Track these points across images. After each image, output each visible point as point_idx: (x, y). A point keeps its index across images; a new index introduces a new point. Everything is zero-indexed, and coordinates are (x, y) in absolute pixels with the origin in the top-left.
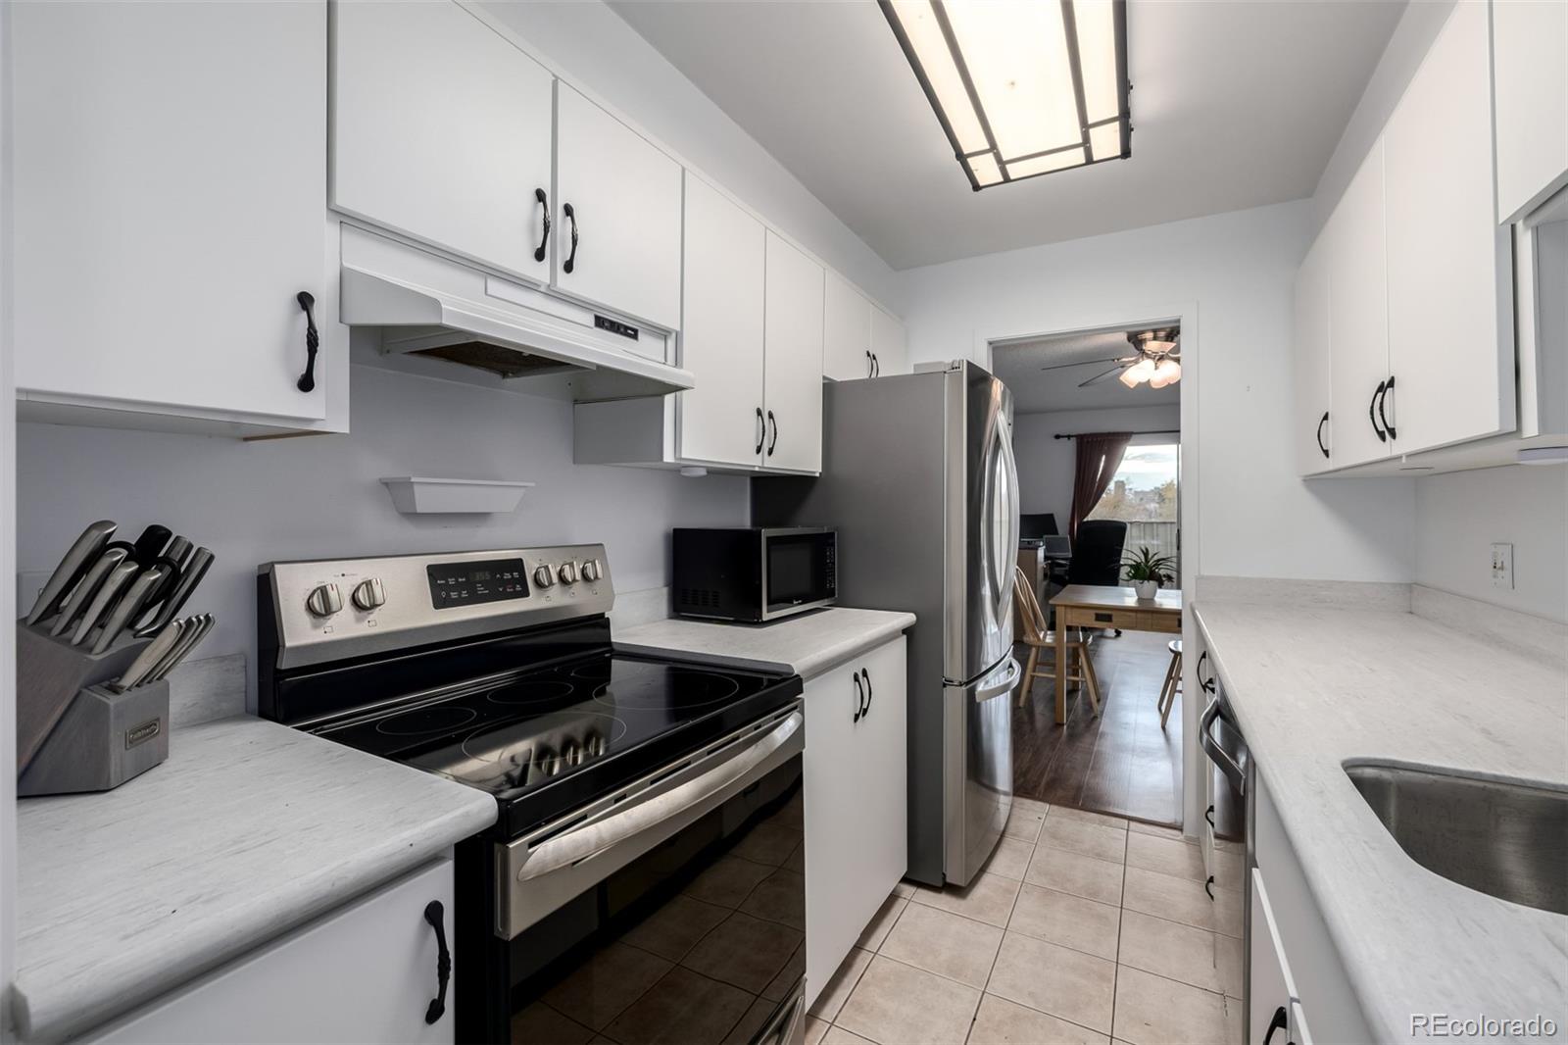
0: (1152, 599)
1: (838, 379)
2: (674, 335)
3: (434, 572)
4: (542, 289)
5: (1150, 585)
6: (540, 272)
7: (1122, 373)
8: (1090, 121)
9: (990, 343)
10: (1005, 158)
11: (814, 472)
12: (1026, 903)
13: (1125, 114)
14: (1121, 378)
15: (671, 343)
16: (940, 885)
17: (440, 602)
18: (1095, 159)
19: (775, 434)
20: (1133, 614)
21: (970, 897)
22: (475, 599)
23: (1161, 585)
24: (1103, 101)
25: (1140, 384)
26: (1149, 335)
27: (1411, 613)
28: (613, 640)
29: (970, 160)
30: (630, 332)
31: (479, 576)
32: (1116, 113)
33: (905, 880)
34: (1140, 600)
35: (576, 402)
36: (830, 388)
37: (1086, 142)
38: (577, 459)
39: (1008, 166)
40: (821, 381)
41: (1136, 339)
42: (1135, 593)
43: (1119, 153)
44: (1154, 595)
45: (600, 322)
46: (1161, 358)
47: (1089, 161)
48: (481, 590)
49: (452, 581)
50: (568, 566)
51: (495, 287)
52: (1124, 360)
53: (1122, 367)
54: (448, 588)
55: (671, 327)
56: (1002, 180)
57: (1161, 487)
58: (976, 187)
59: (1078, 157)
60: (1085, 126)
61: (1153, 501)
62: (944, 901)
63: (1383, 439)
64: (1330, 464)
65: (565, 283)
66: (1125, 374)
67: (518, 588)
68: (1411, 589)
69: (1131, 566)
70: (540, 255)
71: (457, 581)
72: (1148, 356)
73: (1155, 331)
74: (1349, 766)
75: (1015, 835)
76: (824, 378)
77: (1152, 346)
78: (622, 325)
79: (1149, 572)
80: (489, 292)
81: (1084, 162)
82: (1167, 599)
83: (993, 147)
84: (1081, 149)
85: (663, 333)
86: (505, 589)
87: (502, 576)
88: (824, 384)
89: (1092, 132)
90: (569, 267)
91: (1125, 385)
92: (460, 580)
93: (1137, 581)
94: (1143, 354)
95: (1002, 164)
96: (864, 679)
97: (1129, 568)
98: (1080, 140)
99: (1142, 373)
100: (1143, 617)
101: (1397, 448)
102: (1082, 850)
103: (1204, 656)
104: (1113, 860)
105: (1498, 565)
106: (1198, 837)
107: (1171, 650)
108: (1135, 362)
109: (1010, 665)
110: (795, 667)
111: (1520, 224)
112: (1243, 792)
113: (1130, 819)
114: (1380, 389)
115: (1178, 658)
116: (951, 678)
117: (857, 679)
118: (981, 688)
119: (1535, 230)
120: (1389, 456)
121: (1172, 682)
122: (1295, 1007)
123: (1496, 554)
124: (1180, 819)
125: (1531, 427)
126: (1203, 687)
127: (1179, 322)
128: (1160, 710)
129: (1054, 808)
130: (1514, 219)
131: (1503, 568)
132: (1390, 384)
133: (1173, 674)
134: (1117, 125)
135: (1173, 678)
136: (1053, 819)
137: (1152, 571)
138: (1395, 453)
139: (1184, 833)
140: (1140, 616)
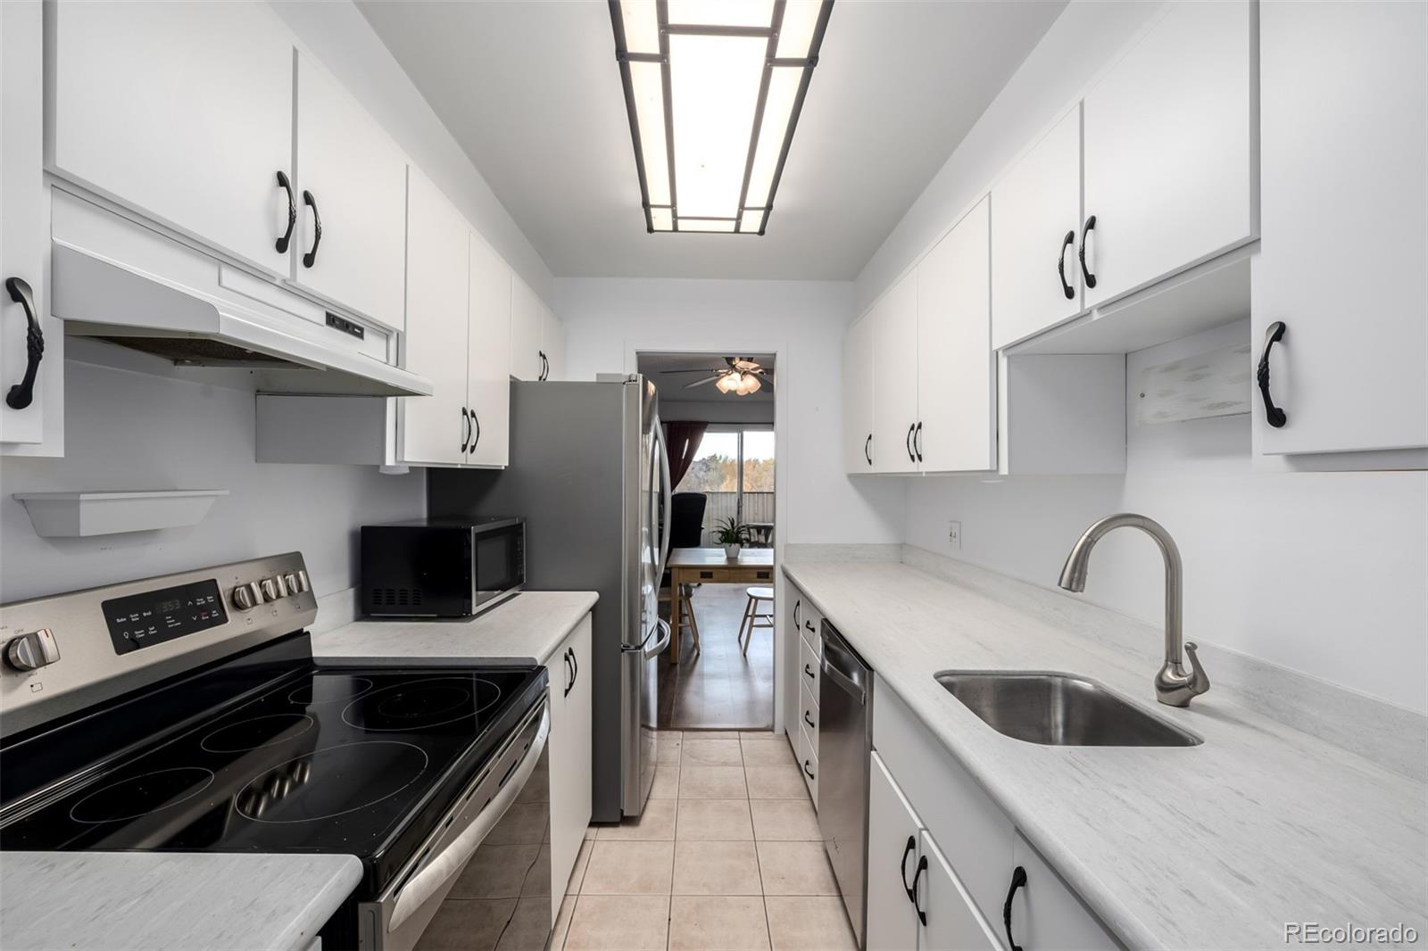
0: (736, 558)
1: (523, 379)
2: (395, 334)
3: (112, 609)
4: (277, 282)
5: (735, 546)
6: (281, 265)
7: (716, 381)
8: (746, 206)
9: (637, 353)
10: (679, 215)
11: (501, 466)
12: (685, 815)
13: (769, 207)
14: (717, 385)
15: (393, 343)
16: (618, 819)
17: (122, 646)
18: (741, 230)
19: (478, 433)
20: (727, 571)
21: (642, 822)
22: (166, 635)
23: (742, 546)
24: (758, 196)
25: (730, 391)
27: (902, 562)
28: (315, 654)
29: (652, 210)
30: (356, 330)
31: (167, 606)
32: (764, 205)
33: (592, 824)
34: (729, 559)
35: (258, 392)
36: (515, 385)
37: (739, 219)
38: (259, 458)
39: (679, 221)
40: (509, 380)
41: (729, 360)
42: (724, 553)
43: (757, 230)
44: (738, 553)
45: (332, 320)
46: (745, 374)
47: (737, 231)
48: (171, 623)
49: (135, 618)
50: (270, 581)
51: (230, 277)
52: (720, 371)
53: (718, 376)
54: (131, 626)
55: (393, 325)
56: (671, 229)
57: (707, 458)
58: (650, 230)
59: (731, 226)
60: (742, 207)
61: (701, 469)
62: (623, 832)
63: (913, 460)
64: (872, 469)
65: (305, 277)
66: (719, 382)
67: (215, 614)
68: (902, 546)
69: (719, 532)
70: (282, 245)
71: (141, 616)
72: (737, 371)
74: (938, 676)
75: (662, 763)
76: (511, 377)
77: (740, 364)
78: (351, 323)
79: (732, 537)
80: (224, 283)
81: (733, 230)
82: (751, 557)
83: (673, 206)
84: (734, 222)
85: (385, 333)
86: (199, 618)
87: (195, 602)
88: (511, 382)
89: (746, 213)
90: (309, 260)
91: (719, 390)
92: (145, 614)
93: (727, 545)
94: (733, 367)
95: (675, 217)
96: (571, 657)
97: (720, 535)
98: (735, 216)
99: (731, 383)
100: (734, 573)
101: (923, 467)
102: (713, 762)
103: (798, 604)
104: (735, 764)
105: (953, 535)
106: (786, 733)
107: (749, 595)
108: (727, 373)
109: (659, 625)
110: (537, 659)
111: (1000, 353)
112: (863, 703)
113: (740, 730)
114: (912, 428)
115: (753, 600)
116: (628, 644)
117: (567, 658)
118: (647, 648)
119: (1009, 357)
120: (916, 471)
121: (749, 619)
122: (924, 833)
123: (951, 528)
124: (771, 722)
125: (1004, 470)
126: (798, 627)
127: (775, 354)
128: (739, 641)
129: (686, 733)
130: (999, 349)
131: (955, 537)
132: (920, 427)
133: (750, 613)
134: (762, 213)
135: (749, 616)
136: (688, 742)
137: (737, 537)
138: (920, 471)
139: (776, 733)
140: (732, 571)
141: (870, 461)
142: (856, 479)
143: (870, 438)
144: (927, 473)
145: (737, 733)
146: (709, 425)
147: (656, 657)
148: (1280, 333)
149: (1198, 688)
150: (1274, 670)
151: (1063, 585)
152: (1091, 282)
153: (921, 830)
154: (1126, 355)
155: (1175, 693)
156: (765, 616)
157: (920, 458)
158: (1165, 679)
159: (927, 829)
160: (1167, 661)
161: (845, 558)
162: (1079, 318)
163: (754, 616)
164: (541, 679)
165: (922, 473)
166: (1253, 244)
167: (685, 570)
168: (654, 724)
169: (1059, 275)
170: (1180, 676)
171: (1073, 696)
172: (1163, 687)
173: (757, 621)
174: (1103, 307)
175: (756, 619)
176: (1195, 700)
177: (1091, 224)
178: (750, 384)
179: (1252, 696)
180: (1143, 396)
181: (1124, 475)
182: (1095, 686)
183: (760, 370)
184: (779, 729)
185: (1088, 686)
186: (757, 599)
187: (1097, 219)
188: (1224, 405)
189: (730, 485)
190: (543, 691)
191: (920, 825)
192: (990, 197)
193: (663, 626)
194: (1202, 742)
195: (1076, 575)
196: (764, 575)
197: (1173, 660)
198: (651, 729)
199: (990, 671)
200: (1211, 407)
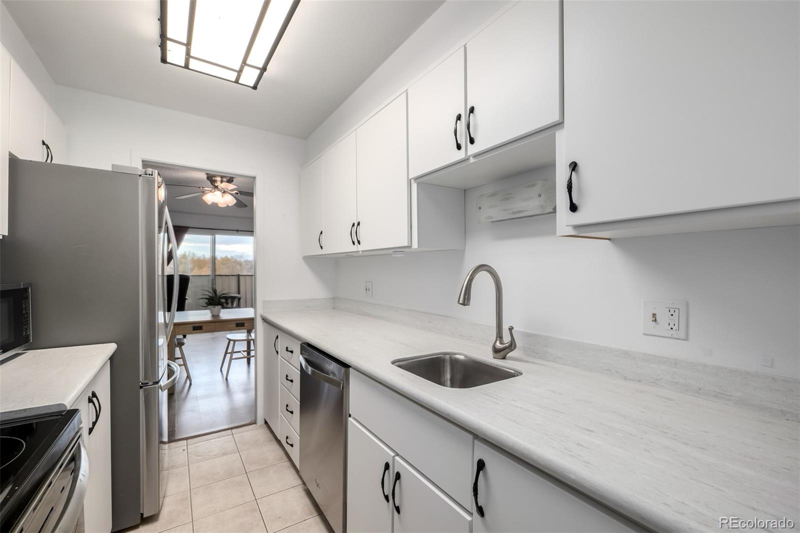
5: (218, 308)
7: (203, 196)
8: (248, 63)
9: (143, 161)
10: (192, 54)
12: (198, 500)
13: (264, 69)
14: (203, 198)
16: (141, 521)
18: (240, 82)
20: (213, 324)
21: (160, 518)
23: (223, 307)
24: (258, 58)
25: (213, 203)
26: (219, 179)
27: (334, 308)
29: (168, 43)
32: (261, 66)
34: (213, 316)
37: (240, 72)
39: (191, 60)
40: (8, 156)
41: (211, 178)
42: (209, 313)
43: (252, 85)
44: (220, 313)
46: (224, 192)
47: (237, 82)
52: (206, 189)
53: (203, 192)
56: (183, 65)
58: (164, 60)
59: (232, 76)
60: (244, 63)
63: (354, 244)
64: (323, 252)
66: (205, 196)
68: (334, 299)
69: (206, 299)
72: (218, 190)
73: (222, 177)
75: (173, 467)
76: (11, 154)
77: (220, 184)
79: (216, 300)
81: (234, 80)
82: (226, 314)
83: (188, 44)
84: (236, 74)
89: (246, 68)
91: (205, 202)
93: (211, 306)
94: (216, 188)
95: (188, 55)
96: (95, 399)
97: (207, 301)
98: (238, 69)
99: (213, 198)
100: (217, 325)
101: (360, 248)
102: (214, 455)
103: (277, 337)
104: (232, 452)
105: (368, 289)
106: (266, 422)
107: (228, 339)
108: (211, 191)
109: (169, 365)
110: (66, 404)
111: (412, 181)
112: (342, 389)
113: (231, 429)
114: (353, 225)
115: (232, 343)
116: (146, 381)
117: (90, 401)
118: (162, 383)
119: (417, 184)
120: (356, 250)
121: (228, 356)
122: (397, 458)
123: (366, 286)
124: (254, 419)
125: (415, 245)
126: (277, 352)
127: (254, 178)
128: (221, 371)
129: (189, 441)
130: (412, 178)
131: (369, 290)
132: (359, 224)
133: (230, 350)
134: (258, 71)
135: (229, 353)
136: (193, 446)
137: (220, 301)
138: (358, 250)
139: (258, 425)
140: (217, 324)
141: (322, 247)
142: (309, 260)
143: (321, 233)
144: (362, 251)
145: (230, 431)
146: (190, 229)
147: (167, 390)
148: (574, 166)
149: (513, 348)
150: (536, 335)
151: (461, 302)
152: (472, 141)
153: (394, 457)
154: (465, 190)
155: (502, 352)
156: (240, 352)
157: (359, 243)
158: (497, 347)
159: (398, 455)
160: (497, 338)
161: (304, 307)
162: (464, 161)
163: (233, 352)
164: (75, 420)
165: (359, 252)
166: (559, 125)
167: (180, 326)
168: (165, 439)
169: (454, 136)
170: (503, 344)
171: (454, 363)
172: (496, 351)
173: (235, 356)
174: (476, 156)
175: (234, 354)
176: (509, 355)
177: (472, 110)
178: (227, 200)
179: (526, 349)
180: (480, 208)
181: (464, 251)
182: (465, 356)
183: (236, 192)
184: (260, 421)
185: (461, 357)
186: (235, 341)
187: (475, 107)
188: (520, 212)
189: (207, 271)
190: (77, 432)
191: (393, 454)
192: (407, 93)
193: (172, 366)
194: (522, 374)
195: (466, 297)
196: (240, 324)
197: (500, 336)
198: (164, 443)
199: (416, 356)
200: (514, 213)
